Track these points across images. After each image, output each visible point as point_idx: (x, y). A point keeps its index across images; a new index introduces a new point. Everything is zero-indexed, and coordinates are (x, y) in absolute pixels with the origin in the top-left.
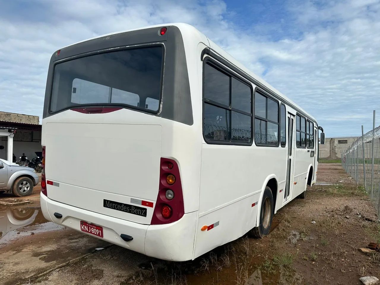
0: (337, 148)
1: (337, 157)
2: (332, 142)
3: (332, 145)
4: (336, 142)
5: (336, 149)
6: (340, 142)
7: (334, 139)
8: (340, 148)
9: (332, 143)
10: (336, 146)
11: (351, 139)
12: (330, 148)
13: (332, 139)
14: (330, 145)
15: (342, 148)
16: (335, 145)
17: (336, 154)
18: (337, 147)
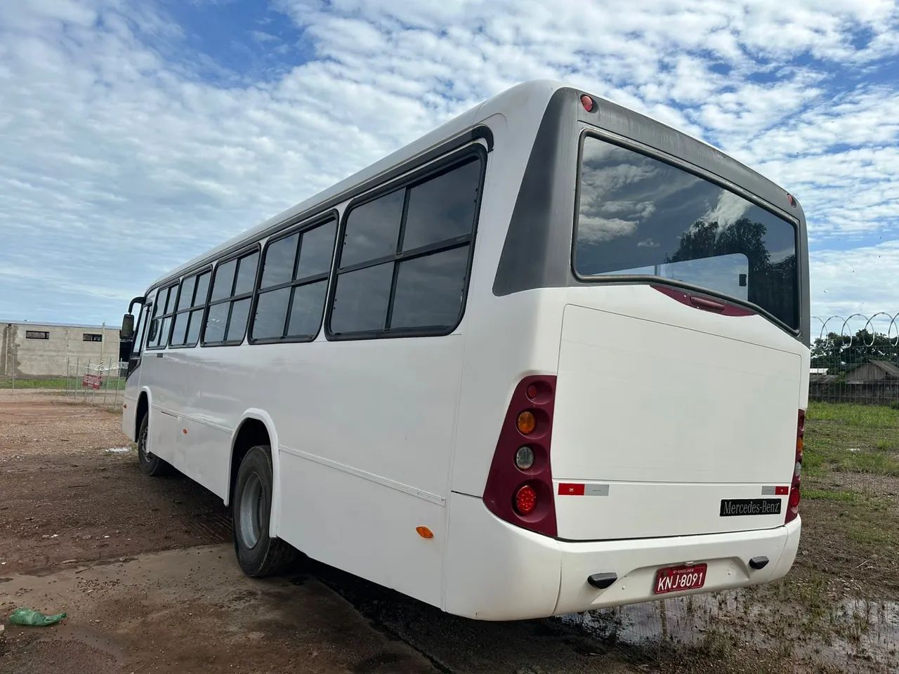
0: (21, 349)
1: (20, 371)
2: (10, 334)
3: (9, 340)
4: (21, 335)
5: (19, 353)
6: (31, 335)
7: (16, 326)
8: (28, 349)
9: (10, 336)
10: (19, 346)
11: (57, 329)
12: (4, 348)
13: (10, 325)
14: (5, 342)
15: (34, 350)
16: (17, 341)
17: (19, 364)
18: (21, 347)
